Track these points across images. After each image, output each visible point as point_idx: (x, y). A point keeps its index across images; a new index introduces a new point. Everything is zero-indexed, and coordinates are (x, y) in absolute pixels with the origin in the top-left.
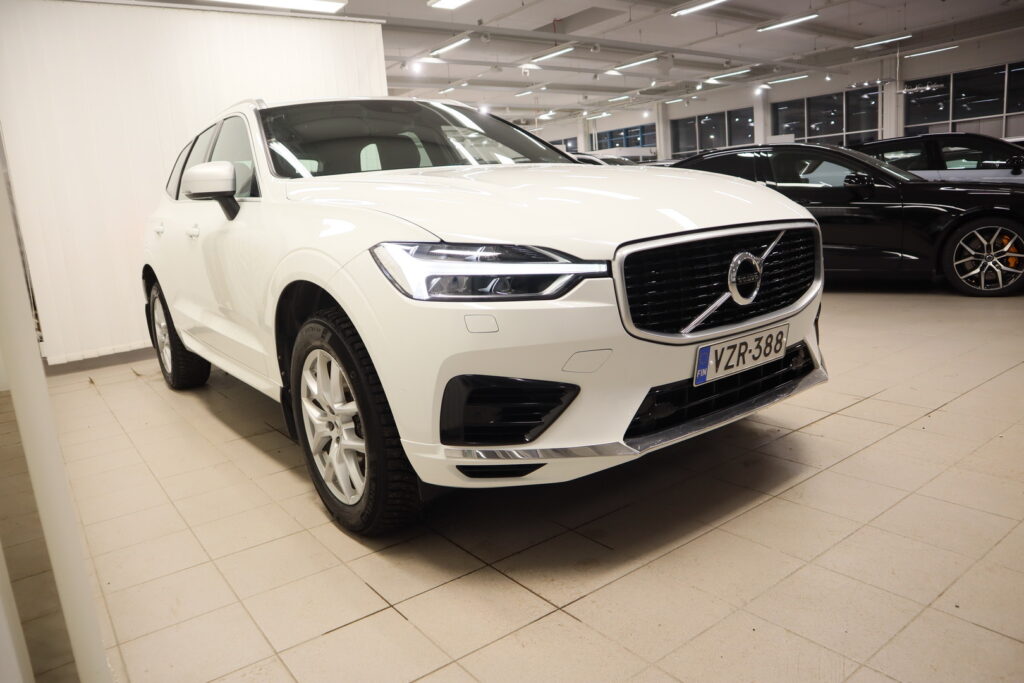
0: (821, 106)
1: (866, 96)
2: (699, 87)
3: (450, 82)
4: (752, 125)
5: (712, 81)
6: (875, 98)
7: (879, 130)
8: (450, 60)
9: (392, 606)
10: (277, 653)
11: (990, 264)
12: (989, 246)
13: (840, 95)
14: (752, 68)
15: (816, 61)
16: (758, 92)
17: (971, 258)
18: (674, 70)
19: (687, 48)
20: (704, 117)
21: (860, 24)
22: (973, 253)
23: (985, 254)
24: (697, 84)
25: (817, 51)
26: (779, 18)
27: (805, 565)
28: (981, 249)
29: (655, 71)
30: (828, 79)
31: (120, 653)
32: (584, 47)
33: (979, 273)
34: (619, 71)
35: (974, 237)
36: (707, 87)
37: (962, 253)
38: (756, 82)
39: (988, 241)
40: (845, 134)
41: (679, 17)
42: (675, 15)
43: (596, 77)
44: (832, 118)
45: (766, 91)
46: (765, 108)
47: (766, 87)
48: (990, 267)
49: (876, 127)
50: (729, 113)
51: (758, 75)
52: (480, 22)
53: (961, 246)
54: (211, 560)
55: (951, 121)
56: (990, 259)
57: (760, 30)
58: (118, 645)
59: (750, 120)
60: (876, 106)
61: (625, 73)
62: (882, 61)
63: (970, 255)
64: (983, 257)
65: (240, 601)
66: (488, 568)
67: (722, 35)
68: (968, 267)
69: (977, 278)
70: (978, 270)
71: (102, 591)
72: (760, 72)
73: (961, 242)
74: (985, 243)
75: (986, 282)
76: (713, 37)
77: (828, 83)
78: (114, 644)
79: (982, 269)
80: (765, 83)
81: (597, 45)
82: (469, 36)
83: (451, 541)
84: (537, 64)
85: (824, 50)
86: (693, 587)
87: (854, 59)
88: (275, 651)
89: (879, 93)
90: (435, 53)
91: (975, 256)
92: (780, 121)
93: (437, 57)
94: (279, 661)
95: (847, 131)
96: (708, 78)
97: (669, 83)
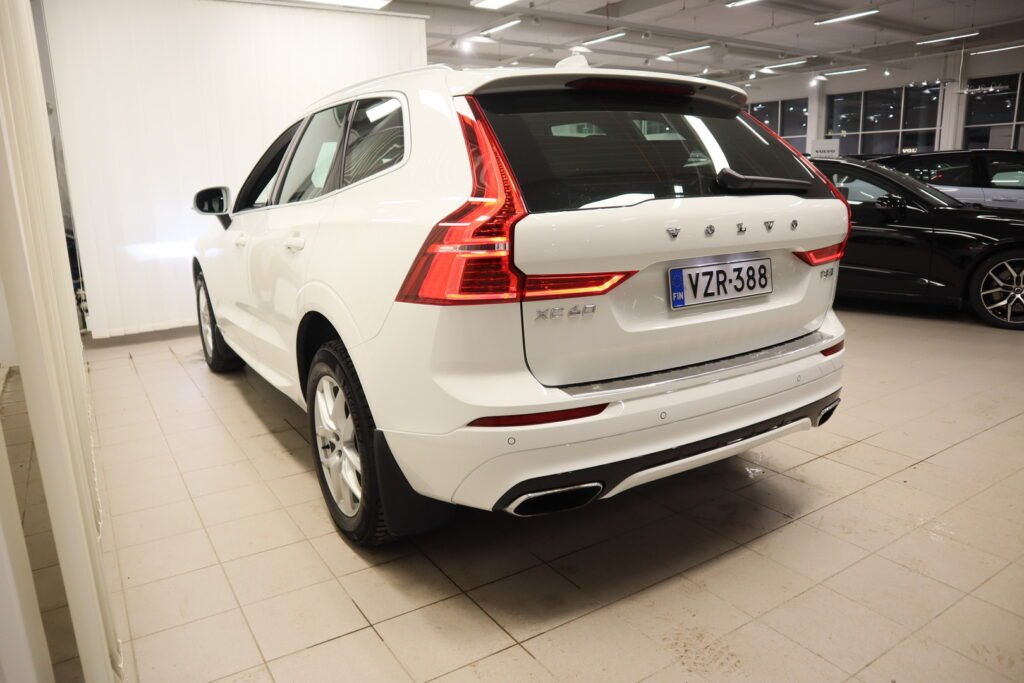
0: (879, 99)
1: (927, 91)
2: (752, 76)
3: (500, 60)
4: (807, 114)
5: (766, 70)
6: (936, 93)
7: (937, 129)
8: (501, 39)
9: (371, 626)
10: (265, 662)
11: (1019, 296)
12: (1018, 279)
13: (899, 90)
14: (808, 59)
15: (875, 55)
16: (814, 83)
17: (999, 289)
18: (728, 57)
19: (741, 38)
20: (758, 105)
21: (925, 18)
22: (1001, 284)
23: (1014, 286)
24: (750, 73)
25: (877, 45)
26: (839, 10)
27: (750, 622)
28: (1010, 281)
29: (709, 59)
30: (887, 73)
31: (133, 648)
32: (634, 32)
33: (1007, 305)
34: (671, 57)
35: (1004, 268)
36: (760, 76)
37: (990, 284)
38: (813, 72)
39: (1018, 273)
40: (901, 130)
41: (733, 8)
42: (730, 6)
43: (647, 62)
44: (891, 112)
45: (822, 82)
46: (820, 100)
47: (822, 78)
48: (1018, 299)
49: (935, 125)
50: (783, 102)
51: (814, 65)
52: (532, 5)
53: (989, 276)
54: (220, 563)
55: (1015, 123)
56: (1018, 292)
57: (818, 24)
58: (131, 640)
59: (805, 110)
60: (937, 101)
61: (678, 59)
62: (946, 57)
63: (998, 286)
64: (1011, 289)
65: (240, 607)
66: (463, 596)
67: (778, 27)
68: (996, 298)
69: (1003, 310)
70: (1005, 302)
71: (122, 584)
72: (818, 63)
73: (990, 272)
74: (1015, 275)
75: (1013, 314)
76: (768, 28)
77: (886, 77)
78: (128, 639)
79: (1009, 302)
80: (822, 74)
81: (649, 32)
82: (521, 17)
83: (435, 565)
84: (588, 47)
85: (884, 44)
86: (643, 634)
87: (916, 54)
88: (264, 660)
89: (941, 89)
90: (485, 33)
91: (1003, 287)
92: (835, 111)
93: (488, 36)
94: (266, 670)
95: (904, 127)
96: (762, 67)
97: (723, 71)
